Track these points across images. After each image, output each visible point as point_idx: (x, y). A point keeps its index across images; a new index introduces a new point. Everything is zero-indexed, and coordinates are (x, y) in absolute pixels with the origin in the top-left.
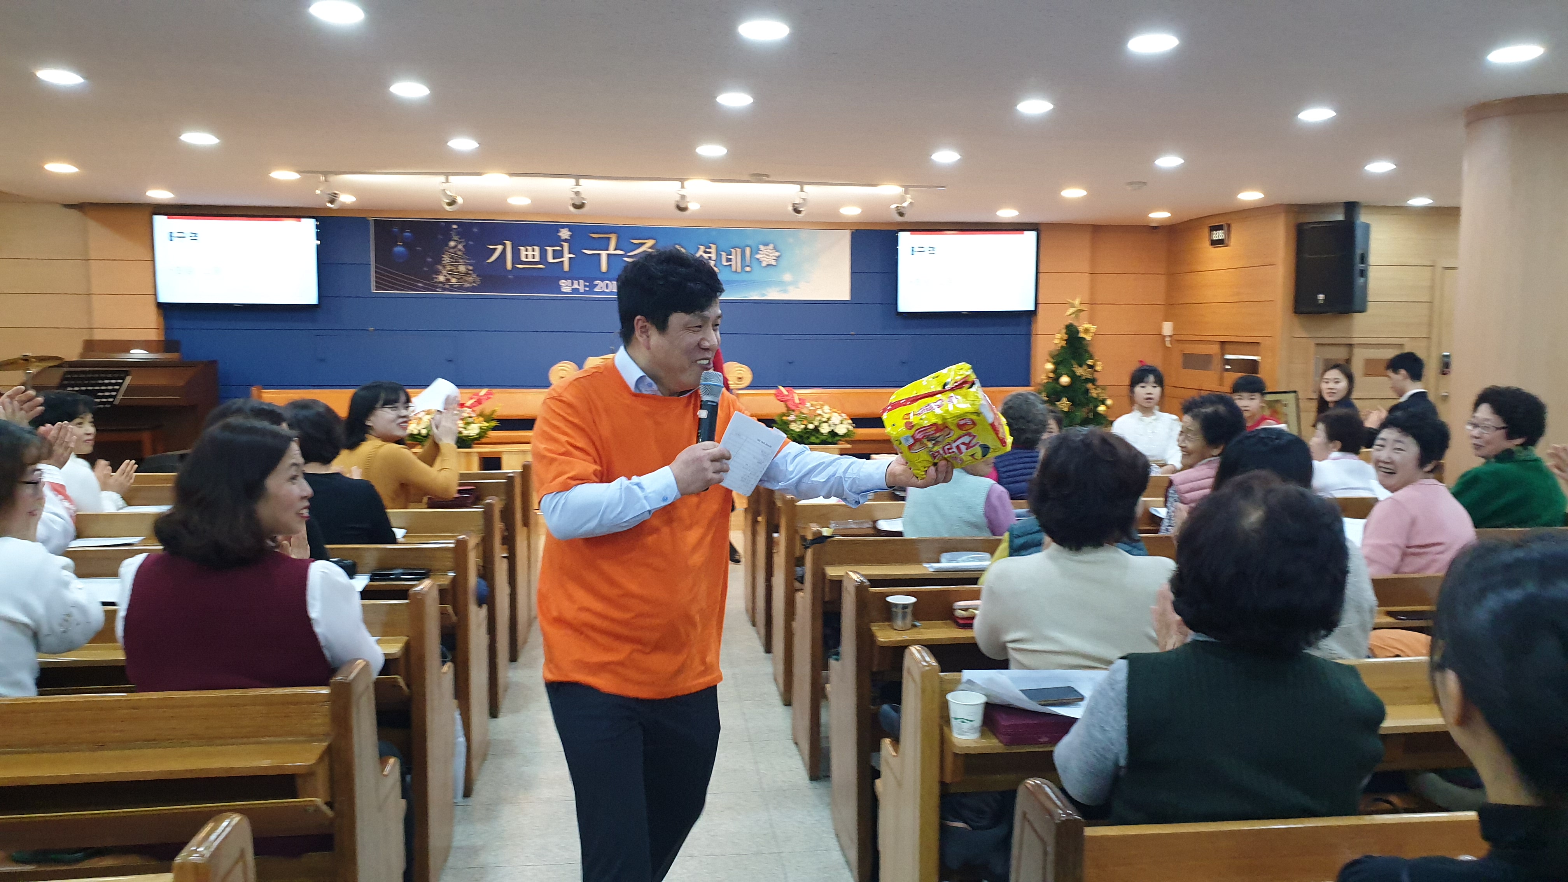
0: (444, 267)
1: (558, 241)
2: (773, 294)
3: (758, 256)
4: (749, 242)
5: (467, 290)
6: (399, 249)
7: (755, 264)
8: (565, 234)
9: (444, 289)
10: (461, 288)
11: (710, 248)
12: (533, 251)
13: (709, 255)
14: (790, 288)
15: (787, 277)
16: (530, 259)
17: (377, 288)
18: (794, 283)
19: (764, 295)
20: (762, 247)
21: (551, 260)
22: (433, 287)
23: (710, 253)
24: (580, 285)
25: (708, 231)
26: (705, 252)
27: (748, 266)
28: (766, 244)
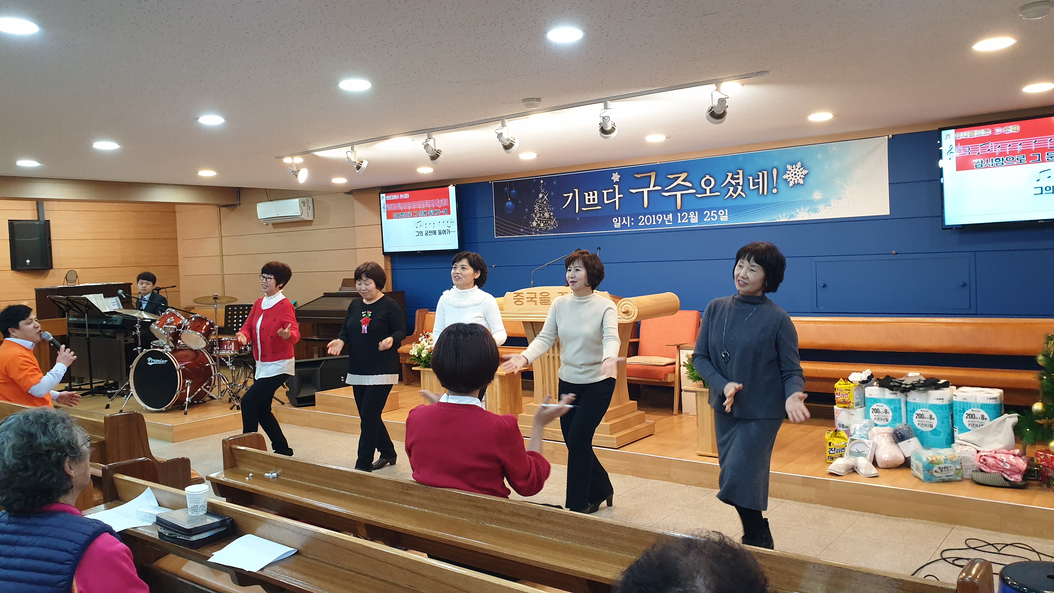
0: (536, 215)
1: (611, 184)
2: (802, 215)
3: (785, 177)
4: (776, 163)
5: (551, 232)
6: (509, 204)
7: (782, 185)
8: (616, 177)
9: (536, 233)
10: (546, 231)
11: (738, 174)
12: (594, 195)
13: (737, 181)
14: (821, 207)
15: (817, 195)
16: (592, 202)
17: (497, 234)
18: (825, 201)
19: (792, 216)
20: (789, 167)
21: (606, 202)
22: (529, 231)
23: (738, 179)
24: (627, 221)
25: (735, 158)
26: (732, 178)
27: (775, 188)
28: (793, 164)
